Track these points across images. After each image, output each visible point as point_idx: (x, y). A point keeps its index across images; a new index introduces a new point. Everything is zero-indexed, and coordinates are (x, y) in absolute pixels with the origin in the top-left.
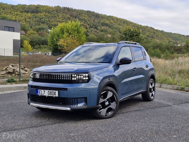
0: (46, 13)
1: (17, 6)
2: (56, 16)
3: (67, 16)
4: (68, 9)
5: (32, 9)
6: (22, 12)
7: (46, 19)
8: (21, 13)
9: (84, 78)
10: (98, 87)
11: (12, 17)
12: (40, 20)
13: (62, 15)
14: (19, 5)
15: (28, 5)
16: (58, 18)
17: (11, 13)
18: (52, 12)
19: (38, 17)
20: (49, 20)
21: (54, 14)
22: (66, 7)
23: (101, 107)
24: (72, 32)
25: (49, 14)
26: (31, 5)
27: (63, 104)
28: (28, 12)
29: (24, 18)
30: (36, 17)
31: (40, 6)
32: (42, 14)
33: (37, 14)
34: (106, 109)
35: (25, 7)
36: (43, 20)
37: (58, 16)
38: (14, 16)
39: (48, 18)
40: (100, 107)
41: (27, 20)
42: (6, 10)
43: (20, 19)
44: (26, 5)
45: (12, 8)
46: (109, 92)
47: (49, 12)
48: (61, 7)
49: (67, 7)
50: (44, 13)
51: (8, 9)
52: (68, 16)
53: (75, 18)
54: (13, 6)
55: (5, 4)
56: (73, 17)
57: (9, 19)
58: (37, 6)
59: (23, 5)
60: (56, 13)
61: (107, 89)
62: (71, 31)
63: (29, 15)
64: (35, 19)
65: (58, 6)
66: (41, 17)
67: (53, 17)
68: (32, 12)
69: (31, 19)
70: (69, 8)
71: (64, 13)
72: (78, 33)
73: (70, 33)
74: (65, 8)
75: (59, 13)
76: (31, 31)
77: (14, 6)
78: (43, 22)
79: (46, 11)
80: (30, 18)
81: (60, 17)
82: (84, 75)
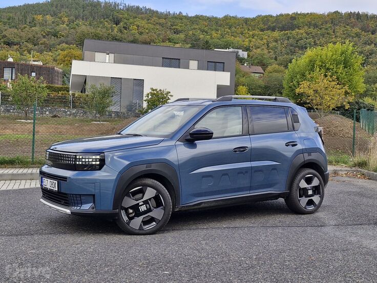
0: (310, 28)
1: (254, 19)
2: (331, 31)
3: (354, 30)
4: (358, 16)
5: (281, 22)
6: (262, 30)
7: (308, 41)
8: (261, 33)
9: (94, 163)
10: (115, 178)
11: (244, 41)
12: (297, 43)
13: (343, 29)
14: (259, 16)
15: (275, 15)
16: (334, 36)
17: (242, 33)
18: (322, 24)
19: (294, 38)
20: (315, 42)
21: (327, 29)
22: (353, 12)
23: (133, 214)
24: (331, 67)
25: (316, 30)
26: (282, 15)
27: (65, 203)
28: (273, 29)
29: (265, 41)
30: (288, 37)
31: (299, 15)
32: (301, 31)
33: (292, 32)
34: (141, 218)
35: (268, 20)
36: (302, 42)
37: (334, 32)
38: (247, 40)
39: (313, 37)
40: (131, 213)
41: (271, 45)
42: (233, 29)
43: (257, 44)
44: (271, 16)
45: (244, 24)
46: (148, 188)
47: (316, 26)
48: (343, 12)
49: (355, 13)
50: (306, 27)
51: (238, 27)
52: (356, 30)
53: (373, 34)
54: (246, 21)
55: (233, 17)
56: (368, 32)
57: (237, 45)
58: (293, 15)
59: (266, 16)
60: (330, 27)
61: (145, 183)
62: (331, 64)
63: (276, 34)
64: (286, 42)
65: (337, 12)
66: (300, 36)
67: (323, 35)
68: (283, 29)
69: (279, 42)
70: (361, 13)
71: (348, 25)
72: (345, 67)
73: (328, 69)
74: (350, 15)
75: (337, 25)
76: (274, 66)
77: (250, 19)
78: (302, 47)
79: (309, 25)
80: (276, 41)
81: (338, 34)
82: (94, 157)
